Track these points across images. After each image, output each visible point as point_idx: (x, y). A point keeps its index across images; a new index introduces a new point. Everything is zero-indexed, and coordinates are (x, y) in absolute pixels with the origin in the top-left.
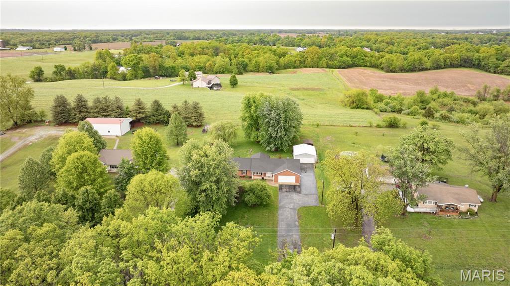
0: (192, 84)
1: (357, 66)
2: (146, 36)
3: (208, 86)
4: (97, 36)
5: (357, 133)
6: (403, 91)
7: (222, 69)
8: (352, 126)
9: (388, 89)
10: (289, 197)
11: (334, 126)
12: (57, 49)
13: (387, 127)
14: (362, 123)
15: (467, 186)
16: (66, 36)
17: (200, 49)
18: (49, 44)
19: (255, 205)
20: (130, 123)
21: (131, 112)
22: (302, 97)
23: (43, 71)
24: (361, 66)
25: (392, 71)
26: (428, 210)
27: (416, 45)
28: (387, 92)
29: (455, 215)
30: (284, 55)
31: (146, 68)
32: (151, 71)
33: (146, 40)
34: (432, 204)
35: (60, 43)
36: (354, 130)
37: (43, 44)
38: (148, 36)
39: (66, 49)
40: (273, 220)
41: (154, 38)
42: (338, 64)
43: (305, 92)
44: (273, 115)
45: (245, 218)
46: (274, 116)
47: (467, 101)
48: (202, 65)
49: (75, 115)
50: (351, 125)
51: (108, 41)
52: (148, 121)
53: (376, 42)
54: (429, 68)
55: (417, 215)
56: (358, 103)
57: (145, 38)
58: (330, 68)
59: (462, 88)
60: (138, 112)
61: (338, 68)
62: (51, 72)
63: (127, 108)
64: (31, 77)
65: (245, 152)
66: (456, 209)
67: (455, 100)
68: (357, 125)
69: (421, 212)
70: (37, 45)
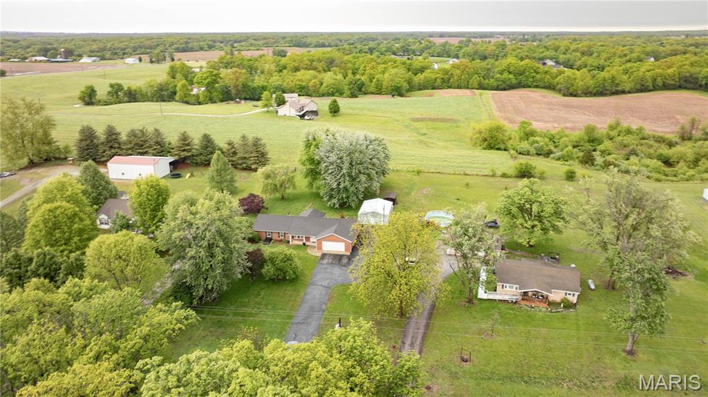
0: (277, 112)
1: (524, 87)
2: (253, 41)
3: (298, 114)
4: (187, 43)
5: (467, 185)
6: (572, 125)
7: (332, 90)
8: (467, 175)
9: (551, 122)
10: (328, 270)
11: (443, 173)
12: (130, 60)
13: (518, 177)
14: (484, 170)
15: (573, 266)
16: (147, 43)
17: (307, 62)
18: (124, 54)
19: (273, 280)
20: (171, 164)
21: (173, 149)
22: (424, 131)
23: (95, 91)
24: (530, 87)
25: (572, 95)
26: (506, 298)
27: (625, 55)
28: (548, 125)
29: (543, 306)
30: (422, 70)
31: (226, 88)
32: (233, 91)
33: (251, 48)
34: (514, 289)
35: (138, 52)
36: (467, 179)
37: (116, 54)
38: (256, 42)
39: (140, 60)
40: (295, 300)
41: (263, 44)
42: (495, 84)
43: (430, 124)
44: (333, 158)
45: (261, 296)
46: (334, 160)
47: (660, 140)
48: (304, 84)
49: (104, 152)
50: (466, 172)
51: (202, 49)
52: (195, 161)
53: (567, 50)
54: (626, 90)
55: (488, 304)
56: (493, 141)
57: (251, 45)
58: (484, 89)
59: (667, 121)
60: (181, 149)
61: (496, 90)
62: (106, 93)
63: (170, 144)
64: (80, 98)
65: (301, 208)
66: (545, 298)
67: (644, 139)
68: (475, 173)
69: (495, 300)
70: (108, 55)
